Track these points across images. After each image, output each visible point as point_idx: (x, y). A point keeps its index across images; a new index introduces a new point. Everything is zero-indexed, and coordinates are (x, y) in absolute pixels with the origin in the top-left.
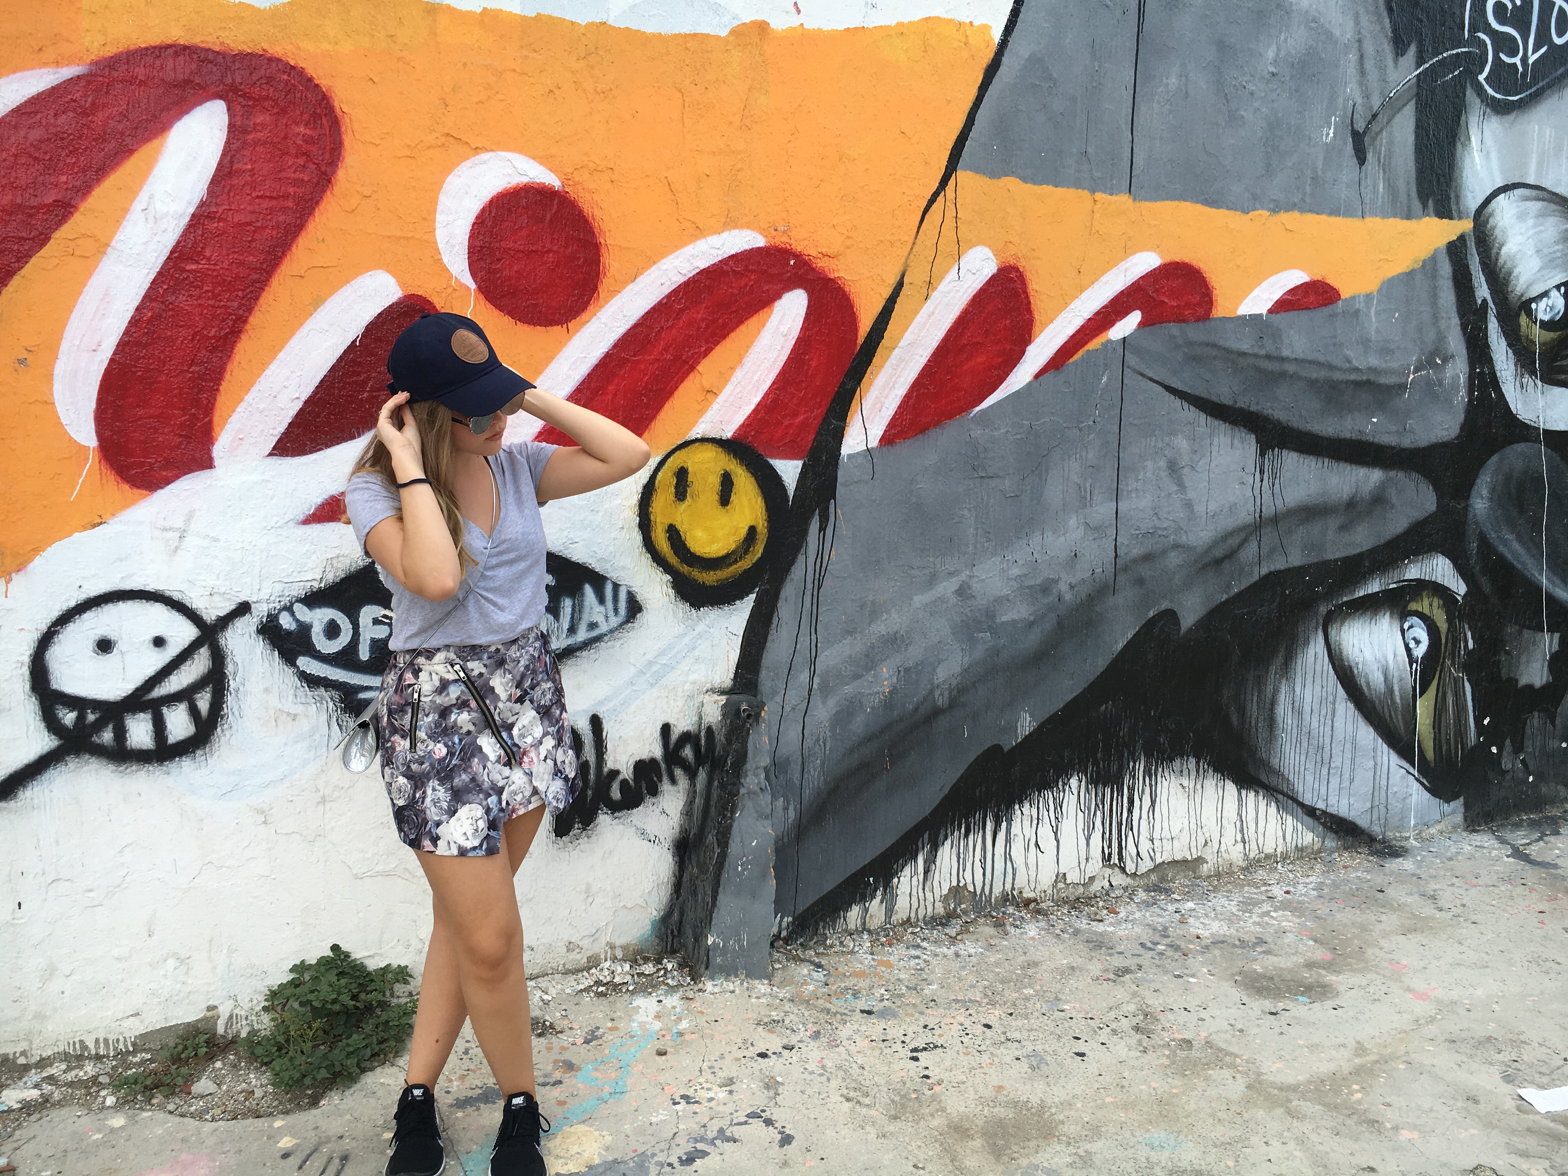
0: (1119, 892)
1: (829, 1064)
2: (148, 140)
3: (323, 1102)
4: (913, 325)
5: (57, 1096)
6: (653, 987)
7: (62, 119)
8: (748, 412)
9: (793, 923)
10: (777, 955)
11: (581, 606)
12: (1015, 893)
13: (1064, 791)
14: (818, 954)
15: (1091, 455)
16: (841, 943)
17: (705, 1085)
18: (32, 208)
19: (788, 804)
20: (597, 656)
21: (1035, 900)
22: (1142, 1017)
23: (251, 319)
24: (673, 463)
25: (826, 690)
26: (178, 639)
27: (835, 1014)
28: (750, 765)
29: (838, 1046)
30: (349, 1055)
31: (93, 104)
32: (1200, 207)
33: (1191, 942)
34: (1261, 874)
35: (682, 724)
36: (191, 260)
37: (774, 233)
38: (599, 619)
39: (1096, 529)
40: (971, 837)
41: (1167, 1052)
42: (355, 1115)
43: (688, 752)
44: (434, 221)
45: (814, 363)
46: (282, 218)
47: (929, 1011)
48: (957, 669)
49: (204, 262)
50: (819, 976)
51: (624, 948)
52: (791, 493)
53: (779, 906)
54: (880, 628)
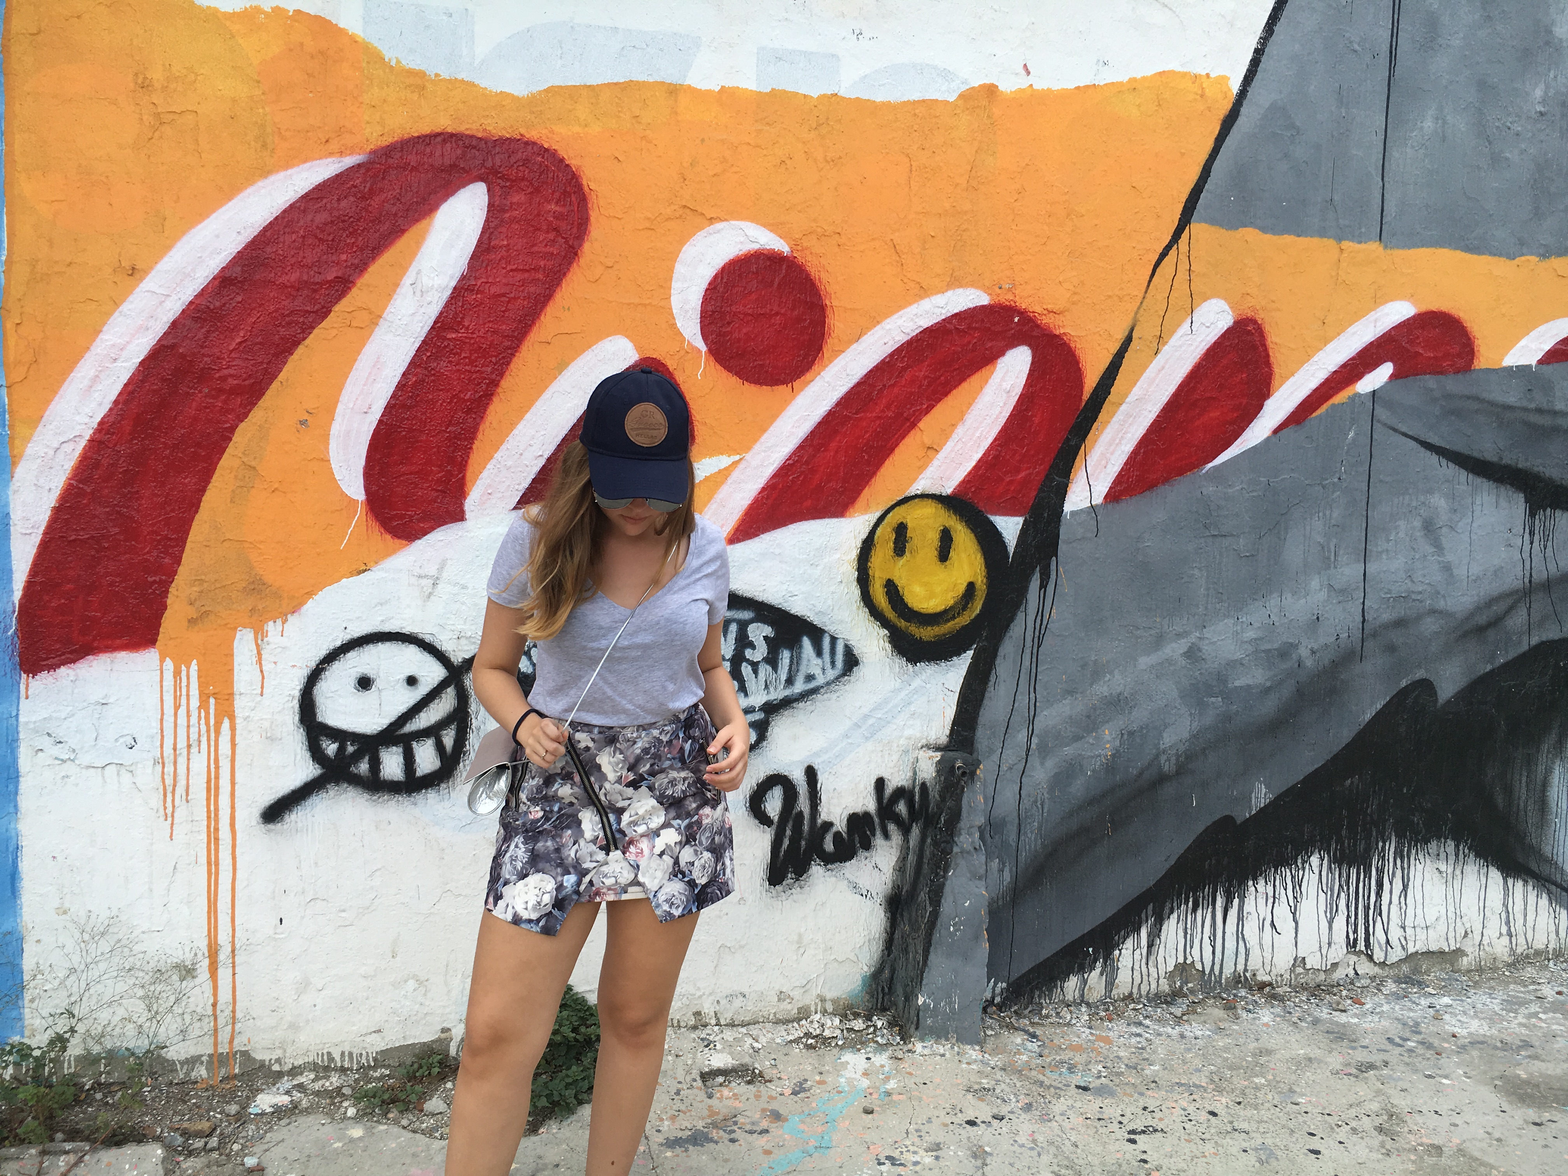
0: (1365, 982)
1: (1040, 1138)
2: (417, 221)
3: (541, 1130)
4: (1142, 378)
5: (305, 1103)
6: (862, 1043)
7: (344, 204)
8: (969, 469)
9: (1007, 989)
10: (989, 1021)
11: (799, 658)
12: (1248, 975)
13: (1304, 869)
14: (1033, 1024)
15: (1336, 514)
16: (1058, 1014)
17: (911, 1148)
18: (318, 283)
19: (1004, 864)
20: (812, 708)
21: (1270, 984)
22: (1385, 1117)
23: (503, 383)
24: (893, 519)
25: (1045, 751)
26: (429, 679)
27: (1049, 1088)
28: (964, 824)
29: (1050, 1121)
30: (567, 1086)
31: (371, 189)
32: (1460, 255)
33: (1445, 1040)
34: (1530, 972)
35: (897, 779)
36: (452, 329)
37: (999, 291)
38: (817, 671)
39: (1342, 591)
40: (1199, 912)
41: (1413, 1157)
42: (571, 1145)
43: (902, 808)
44: (670, 288)
45: (1036, 420)
46: (532, 289)
47: (1150, 1093)
48: (1186, 735)
49: (463, 331)
50: (1034, 1046)
51: (834, 1001)
52: (1011, 549)
53: (993, 971)
54: (1102, 689)
